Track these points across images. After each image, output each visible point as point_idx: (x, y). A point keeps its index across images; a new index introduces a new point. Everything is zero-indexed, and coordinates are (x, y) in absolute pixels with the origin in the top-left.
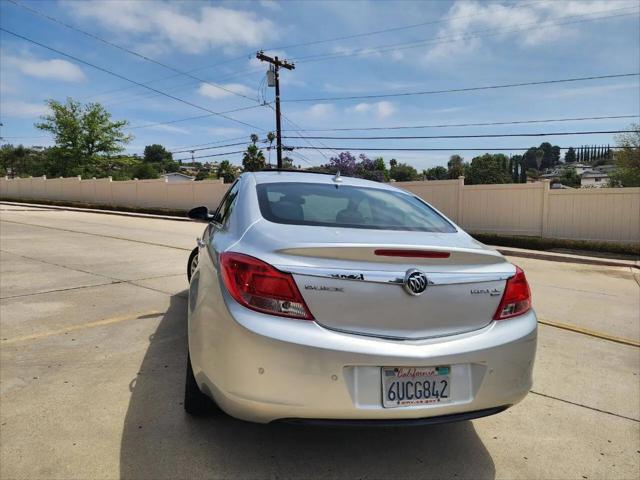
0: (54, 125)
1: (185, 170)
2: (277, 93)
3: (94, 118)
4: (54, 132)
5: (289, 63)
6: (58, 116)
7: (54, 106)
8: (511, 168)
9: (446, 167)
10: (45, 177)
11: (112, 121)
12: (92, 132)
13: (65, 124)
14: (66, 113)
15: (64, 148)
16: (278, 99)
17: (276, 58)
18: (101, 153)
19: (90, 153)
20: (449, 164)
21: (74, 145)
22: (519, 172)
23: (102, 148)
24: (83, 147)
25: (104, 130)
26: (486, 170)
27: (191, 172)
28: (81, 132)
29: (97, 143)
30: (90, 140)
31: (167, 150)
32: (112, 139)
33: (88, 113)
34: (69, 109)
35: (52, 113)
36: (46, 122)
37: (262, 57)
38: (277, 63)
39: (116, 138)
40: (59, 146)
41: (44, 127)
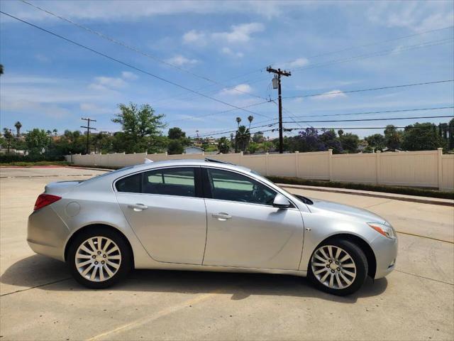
0: (122, 119)
1: (193, 143)
2: (280, 93)
3: (145, 113)
4: (122, 123)
5: (288, 72)
6: (124, 114)
7: (123, 108)
8: (440, 134)
9: (384, 135)
10: (124, 153)
11: (156, 114)
12: (144, 123)
13: (128, 119)
14: (128, 112)
15: (126, 133)
16: (280, 97)
17: (279, 70)
18: (148, 135)
19: (142, 136)
20: (385, 132)
21: (133, 131)
22: (448, 136)
23: (149, 132)
24: (139, 132)
25: (151, 121)
26: (423, 137)
27: (196, 144)
28: (137, 123)
29: (146, 129)
30: (142, 128)
31: (182, 131)
32: (156, 127)
33: (141, 111)
34: (131, 109)
35: (121, 112)
36: (117, 118)
37: (270, 70)
38: (280, 73)
39: (157, 125)
40: (123, 131)
41: (116, 121)
